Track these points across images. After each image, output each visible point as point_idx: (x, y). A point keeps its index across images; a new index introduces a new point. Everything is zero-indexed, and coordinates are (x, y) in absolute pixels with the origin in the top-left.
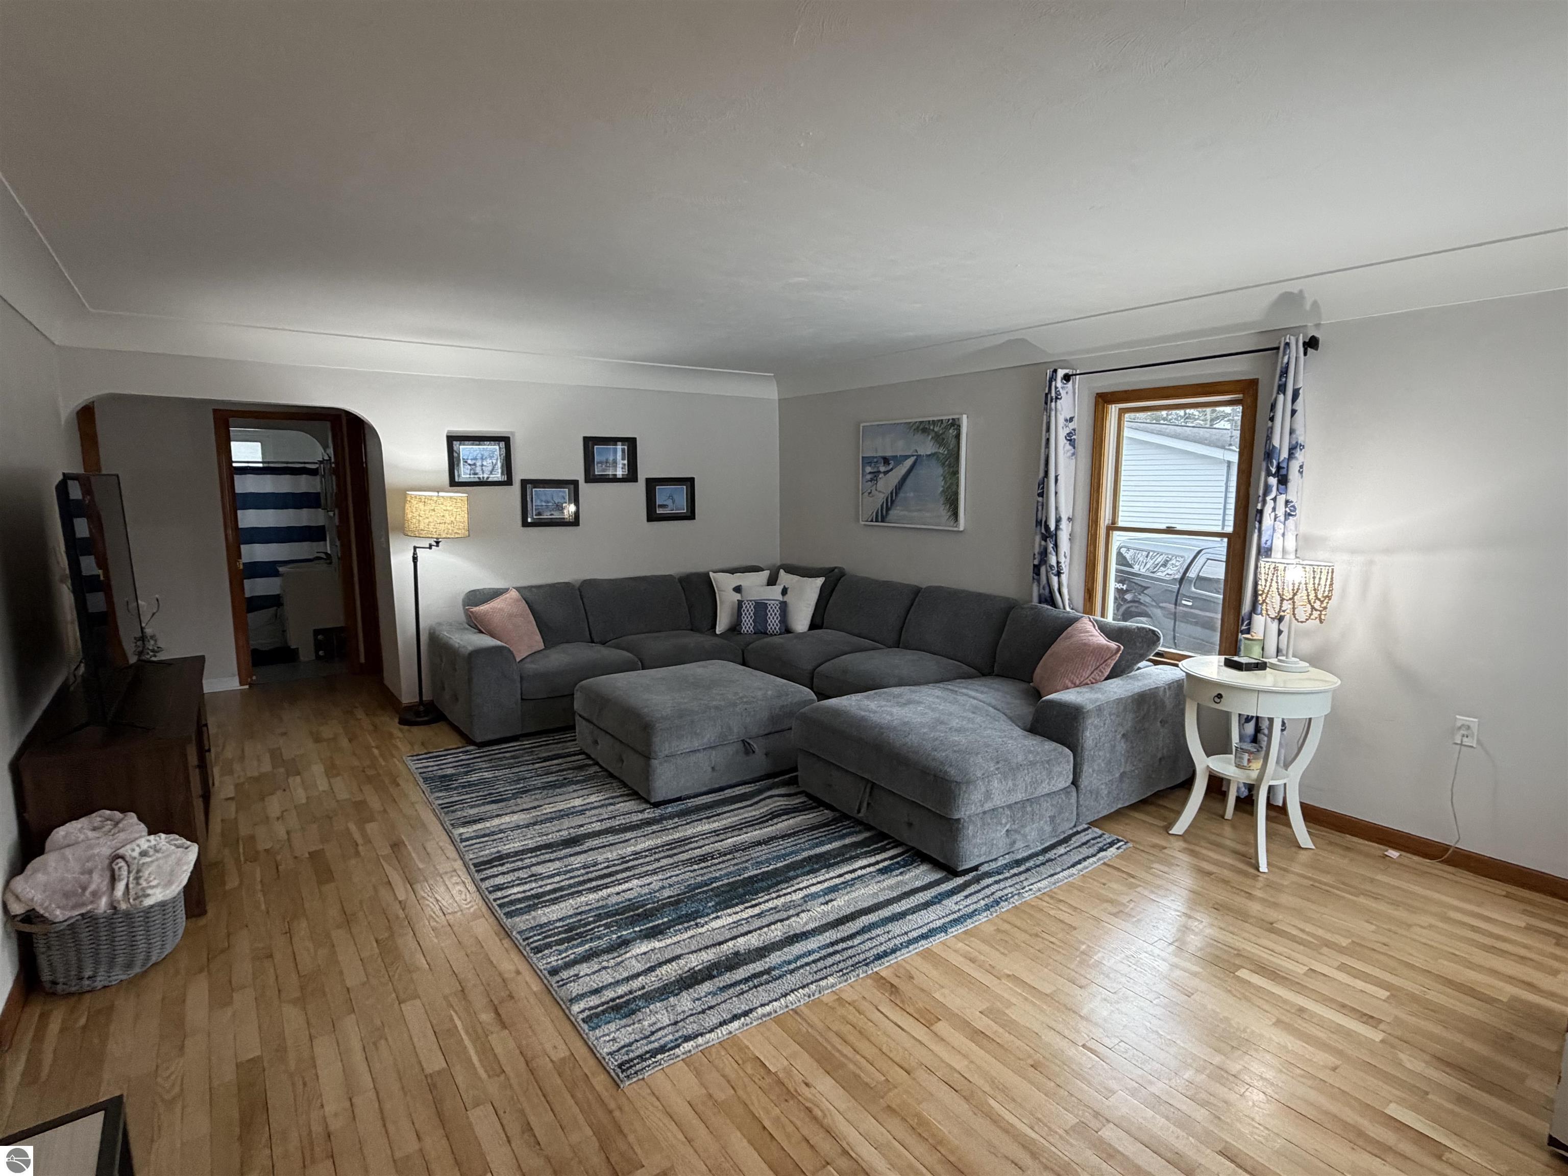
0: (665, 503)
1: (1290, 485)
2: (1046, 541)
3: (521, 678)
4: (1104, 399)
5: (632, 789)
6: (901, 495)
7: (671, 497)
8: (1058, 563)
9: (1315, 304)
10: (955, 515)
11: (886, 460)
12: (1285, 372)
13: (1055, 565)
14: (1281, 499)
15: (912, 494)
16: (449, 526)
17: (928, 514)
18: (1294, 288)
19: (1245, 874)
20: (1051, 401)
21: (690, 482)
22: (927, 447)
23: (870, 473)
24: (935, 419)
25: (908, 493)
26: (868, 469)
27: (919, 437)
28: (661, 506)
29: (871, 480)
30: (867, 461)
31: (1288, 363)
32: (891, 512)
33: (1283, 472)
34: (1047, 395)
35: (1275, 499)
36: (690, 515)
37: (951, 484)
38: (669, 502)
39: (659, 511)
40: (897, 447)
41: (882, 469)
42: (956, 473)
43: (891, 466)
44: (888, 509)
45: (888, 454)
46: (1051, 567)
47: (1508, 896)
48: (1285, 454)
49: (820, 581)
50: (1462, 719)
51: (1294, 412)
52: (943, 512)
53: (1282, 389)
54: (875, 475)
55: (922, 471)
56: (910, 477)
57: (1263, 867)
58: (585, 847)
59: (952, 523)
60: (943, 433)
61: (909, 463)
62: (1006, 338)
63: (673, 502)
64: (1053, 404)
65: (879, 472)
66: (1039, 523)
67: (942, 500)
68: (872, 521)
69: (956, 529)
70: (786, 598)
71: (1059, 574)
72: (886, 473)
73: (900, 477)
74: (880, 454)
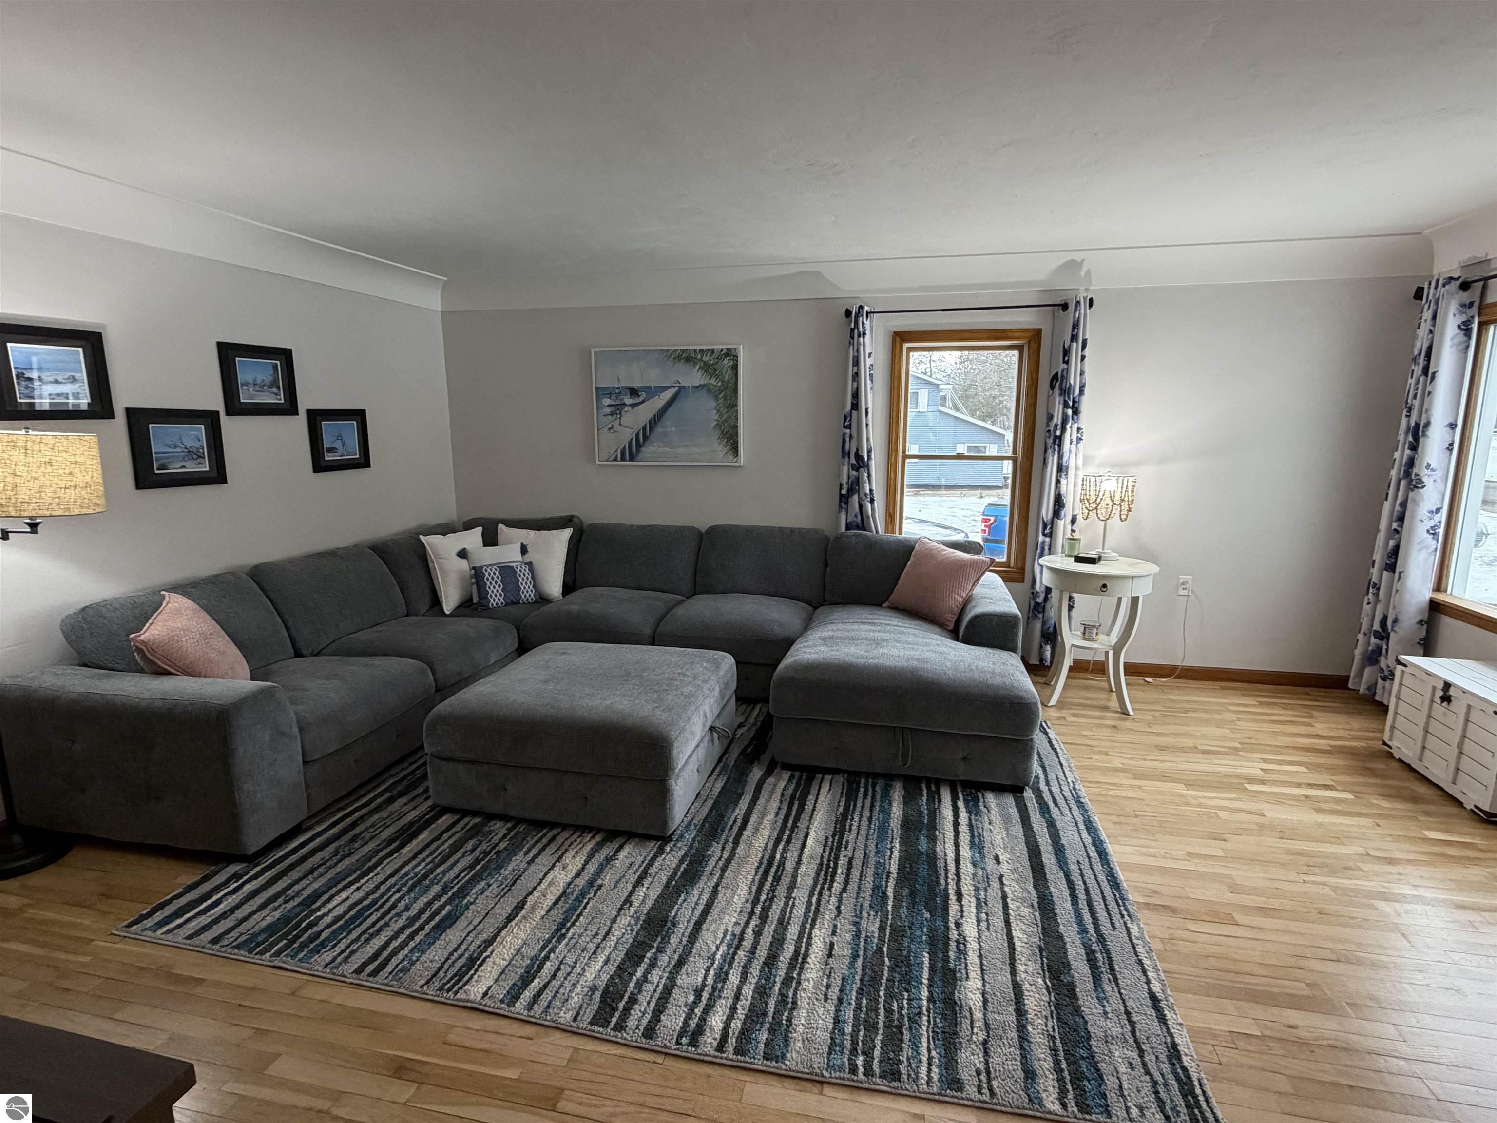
0: (333, 446)
1: (1081, 415)
2: (857, 470)
3: (301, 729)
4: (900, 338)
5: (605, 830)
6: (659, 430)
7: (339, 437)
8: (871, 491)
9: (1088, 272)
10: (735, 450)
11: (633, 392)
12: (1076, 325)
13: (868, 492)
14: (1075, 426)
15: (674, 429)
16: (83, 493)
17: (696, 450)
18: (1078, 257)
19: (1125, 720)
20: (859, 336)
21: (360, 416)
22: (694, 377)
23: (609, 406)
24: (704, 347)
25: (668, 424)
26: (607, 401)
27: (681, 366)
28: (331, 450)
29: (612, 414)
30: (602, 392)
31: (1079, 318)
32: (643, 449)
33: (1076, 405)
34: (852, 330)
35: (1071, 427)
36: (364, 462)
37: (730, 418)
38: (338, 444)
39: (328, 457)
40: (652, 377)
41: (628, 401)
42: (734, 406)
43: (641, 399)
44: (639, 446)
45: (636, 384)
46: (866, 495)
47: (1223, 688)
48: (1077, 392)
49: (567, 533)
50: (1183, 578)
51: (1083, 358)
52: (720, 448)
53: (1074, 338)
54: (618, 409)
55: (686, 405)
56: (671, 409)
57: (1131, 713)
58: (684, 927)
59: (731, 457)
60: (717, 363)
61: (667, 395)
62: (794, 269)
63: (343, 445)
64: (861, 339)
65: (625, 404)
66: (845, 454)
67: (717, 433)
68: (615, 460)
69: (736, 464)
70: (527, 558)
71: (872, 501)
72: (633, 406)
73: (655, 411)
74: (624, 383)
